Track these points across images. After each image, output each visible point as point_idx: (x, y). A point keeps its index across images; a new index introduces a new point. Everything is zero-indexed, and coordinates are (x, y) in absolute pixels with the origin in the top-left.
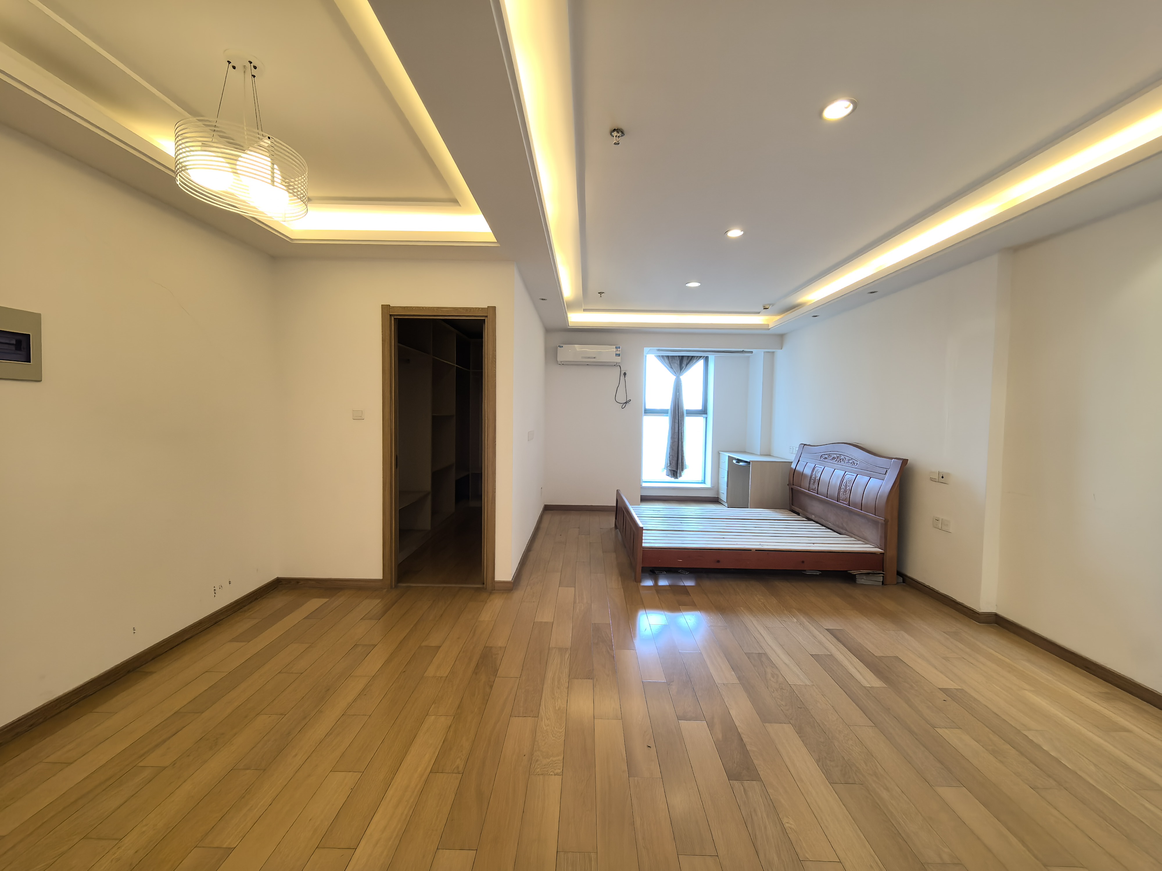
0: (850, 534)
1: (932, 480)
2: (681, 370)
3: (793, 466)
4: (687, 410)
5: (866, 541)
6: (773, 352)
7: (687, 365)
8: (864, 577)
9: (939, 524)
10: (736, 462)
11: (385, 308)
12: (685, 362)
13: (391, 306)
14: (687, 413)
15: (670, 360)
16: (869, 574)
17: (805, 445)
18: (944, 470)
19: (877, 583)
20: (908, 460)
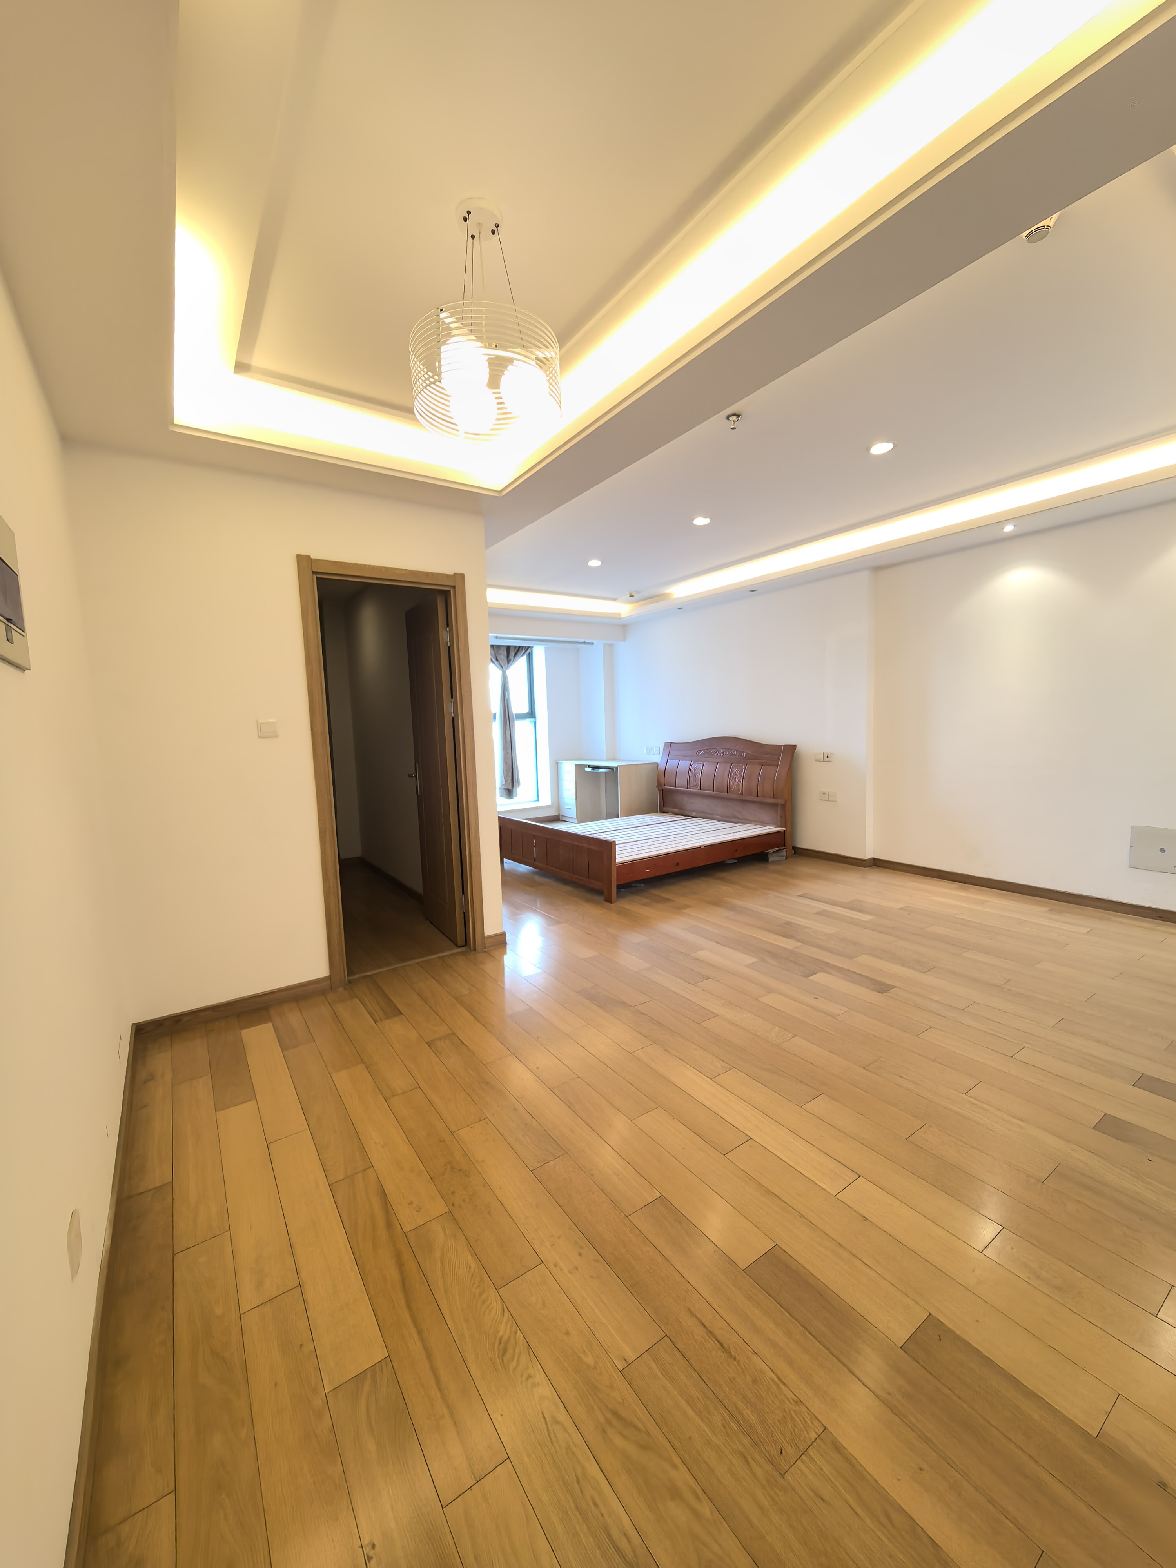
0: (746, 821)
1: (817, 760)
2: (508, 663)
3: (662, 766)
4: (516, 714)
5: (763, 823)
6: (611, 645)
7: (515, 656)
8: (774, 855)
9: (827, 798)
10: (592, 770)
11: (303, 561)
12: (512, 653)
13: (312, 557)
14: (516, 718)
15: (495, 650)
16: (778, 851)
17: (671, 743)
18: (827, 751)
19: (781, 858)
20: (796, 746)
